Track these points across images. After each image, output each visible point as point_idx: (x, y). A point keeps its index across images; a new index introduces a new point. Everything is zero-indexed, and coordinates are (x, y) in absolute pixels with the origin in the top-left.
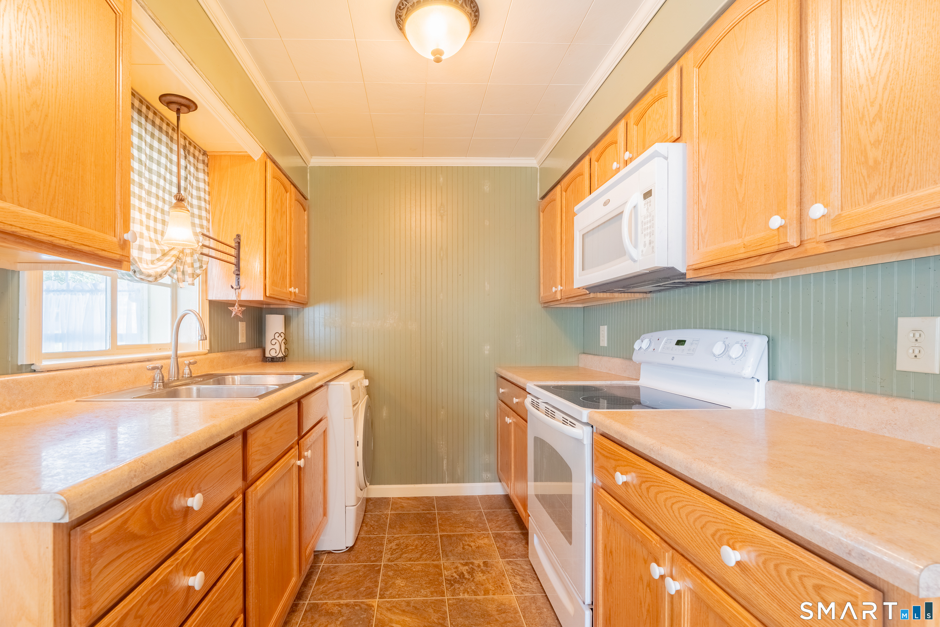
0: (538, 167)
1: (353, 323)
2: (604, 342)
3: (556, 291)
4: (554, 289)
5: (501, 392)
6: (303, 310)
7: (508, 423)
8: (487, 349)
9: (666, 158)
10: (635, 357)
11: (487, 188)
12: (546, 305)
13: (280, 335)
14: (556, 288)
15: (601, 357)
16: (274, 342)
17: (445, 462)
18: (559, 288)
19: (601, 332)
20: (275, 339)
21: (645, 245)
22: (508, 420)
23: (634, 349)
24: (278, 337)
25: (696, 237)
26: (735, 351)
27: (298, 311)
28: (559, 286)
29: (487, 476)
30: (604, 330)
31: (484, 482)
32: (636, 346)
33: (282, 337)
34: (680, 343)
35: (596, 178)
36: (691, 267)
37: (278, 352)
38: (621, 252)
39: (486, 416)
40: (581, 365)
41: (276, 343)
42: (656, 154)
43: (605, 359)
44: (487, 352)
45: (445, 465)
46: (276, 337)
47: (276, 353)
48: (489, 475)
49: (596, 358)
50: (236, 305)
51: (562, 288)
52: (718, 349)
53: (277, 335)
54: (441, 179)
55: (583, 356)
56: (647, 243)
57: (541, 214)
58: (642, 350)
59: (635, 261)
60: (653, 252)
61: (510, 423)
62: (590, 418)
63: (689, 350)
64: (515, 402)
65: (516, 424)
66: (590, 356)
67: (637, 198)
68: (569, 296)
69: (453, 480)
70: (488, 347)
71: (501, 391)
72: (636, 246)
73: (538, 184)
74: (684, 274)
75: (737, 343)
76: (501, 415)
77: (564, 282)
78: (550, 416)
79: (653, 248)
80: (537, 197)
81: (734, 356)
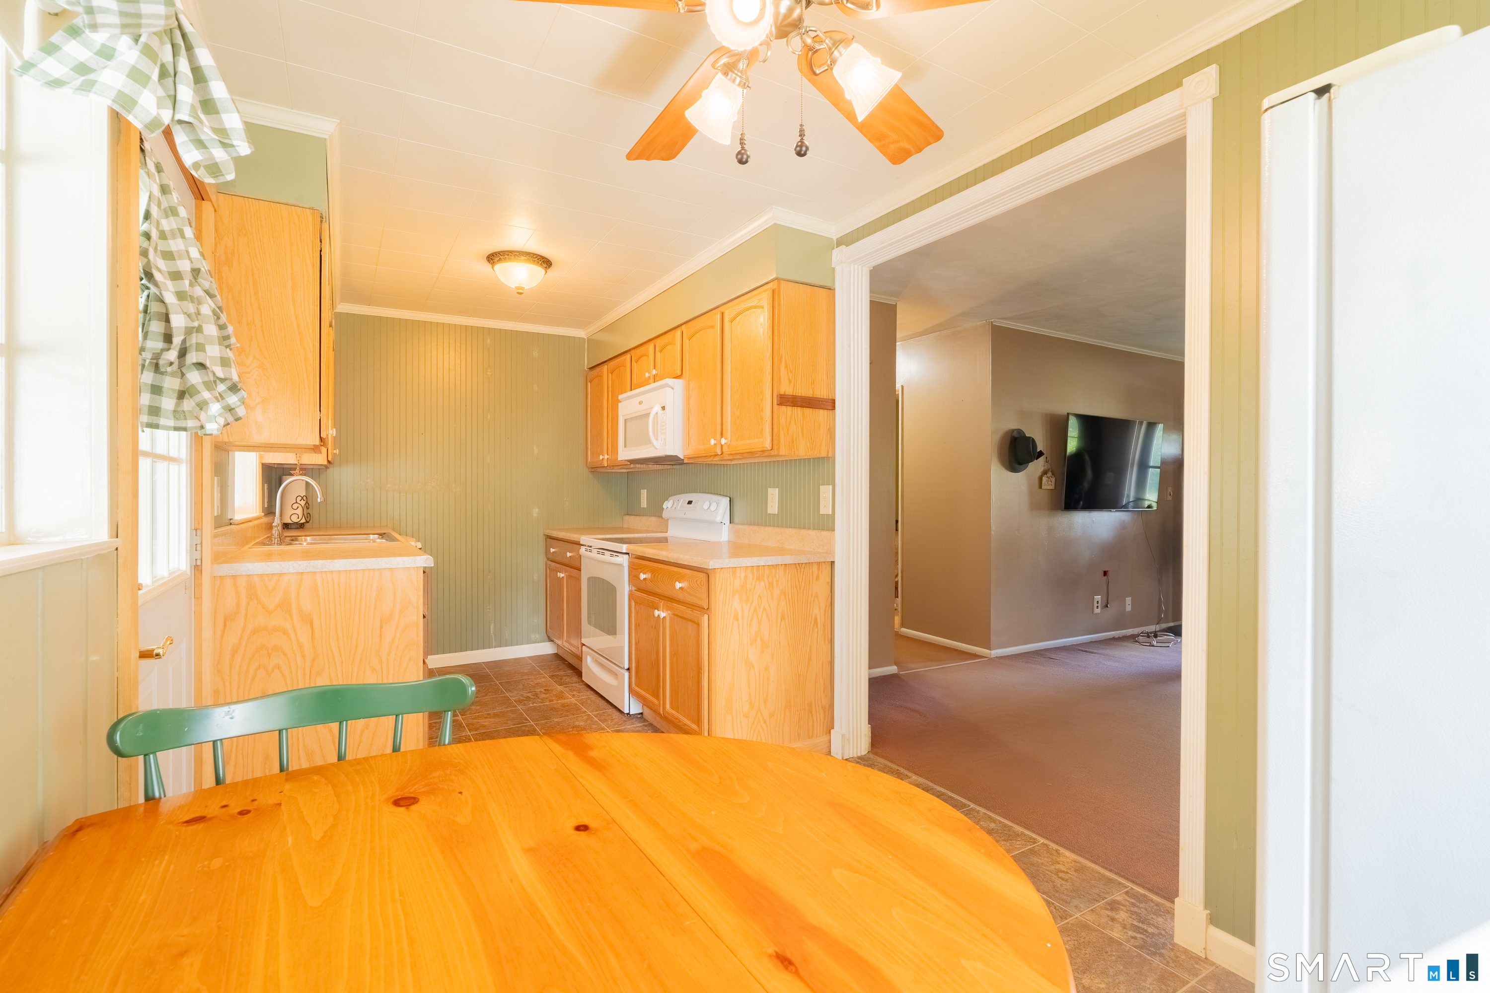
0: (586, 338)
1: (389, 485)
2: (644, 504)
3: (603, 459)
4: (601, 457)
5: (552, 552)
6: (326, 471)
7: (561, 577)
8: (535, 512)
9: (673, 388)
10: (664, 515)
11: (535, 354)
12: (593, 470)
13: (302, 498)
14: (603, 456)
15: (641, 517)
16: (295, 506)
17: (492, 626)
18: (606, 457)
19: (642, 495)
20: (296, 502)
21: (662, 440)
22: (561, 575)
23: (663, 509)
24: (300, 501)
25: (687, 439)
26: (713, 507)
27: (319, 472)
28: (606, 455)
29: (535, 637)
30: (644, 493)
31: (533, 643)
32: (664, 506)
33: (304, 500)
34: (690, 502)
35: (635, 375)
36: (686, 457)
37: (300, 518)
38: (647, 441)
39: (535, 578)
40: (625, 526)
41: (298, 507)
42: (667, 385)
43: (645, 518)
44: (535, 515)
45: (492, 630)
46: (298, 501)
47: (298, 518)
48: (537, 636)
49: (638, 518)
50: (298, 468)
51: (608, 457)
52: (706, 506)
53: (299, 498)
54: (489, 340)
55: (627, 517)
56: (663, 438)
57: (589, 384)
58: (668, 509)
59: (657, 449)
60: (666, 445)
61: (563, 577)
62: (627, 549)
63: (694, 507)
64: (568, 556)
65: (569, 577)
66: (632, 517)
67: (657, 408)
68: (614, 465)
69: (500, 645)
70: (537, 510)
71: (552, 550)
72: (657, 440)
73: (586, 354)
74: (683, 460)
75: (715, 502)
76: (550, 573)
77: (610, 451)
78: (601, 553)
79: (666, 442)
80: (584, 366)
81: (713, 510)
